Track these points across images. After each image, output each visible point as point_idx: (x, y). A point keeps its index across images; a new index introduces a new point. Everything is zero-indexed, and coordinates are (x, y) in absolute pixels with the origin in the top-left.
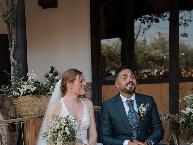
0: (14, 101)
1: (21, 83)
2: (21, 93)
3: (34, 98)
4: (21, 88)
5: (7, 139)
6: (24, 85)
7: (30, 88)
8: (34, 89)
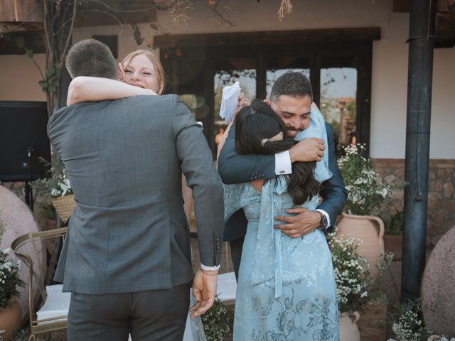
0: (53, 202)
1: (64, 176)
2: (62, 191)
4: (64, 183)
5: (41, 255)
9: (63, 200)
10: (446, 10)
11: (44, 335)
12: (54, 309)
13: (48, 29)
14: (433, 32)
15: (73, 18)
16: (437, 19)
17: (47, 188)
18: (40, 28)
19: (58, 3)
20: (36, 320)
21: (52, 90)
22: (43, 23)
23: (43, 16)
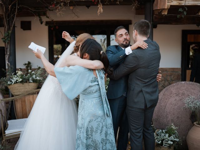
0: (8, 87)
1: (13, 76)
2: (12, 82)
3: (21, 85)
4: (13, 79)
5: (4, 108)
6: (14, 78)
7: (18, 80)
8: (21, 80)
9: (13, 86)
10: (158, 14)
11: (7, 140)
12: (12, 129)
13: (5, 18)
14: (153, 21)
15: (16, 13)
16: (154, 17)
17: (6, 81)
18: (2, 17)
19: (10, 7)
20: (5, 134)
21: (7, 41)
22: (3, 15)
23: (3, 12)
